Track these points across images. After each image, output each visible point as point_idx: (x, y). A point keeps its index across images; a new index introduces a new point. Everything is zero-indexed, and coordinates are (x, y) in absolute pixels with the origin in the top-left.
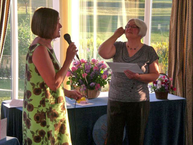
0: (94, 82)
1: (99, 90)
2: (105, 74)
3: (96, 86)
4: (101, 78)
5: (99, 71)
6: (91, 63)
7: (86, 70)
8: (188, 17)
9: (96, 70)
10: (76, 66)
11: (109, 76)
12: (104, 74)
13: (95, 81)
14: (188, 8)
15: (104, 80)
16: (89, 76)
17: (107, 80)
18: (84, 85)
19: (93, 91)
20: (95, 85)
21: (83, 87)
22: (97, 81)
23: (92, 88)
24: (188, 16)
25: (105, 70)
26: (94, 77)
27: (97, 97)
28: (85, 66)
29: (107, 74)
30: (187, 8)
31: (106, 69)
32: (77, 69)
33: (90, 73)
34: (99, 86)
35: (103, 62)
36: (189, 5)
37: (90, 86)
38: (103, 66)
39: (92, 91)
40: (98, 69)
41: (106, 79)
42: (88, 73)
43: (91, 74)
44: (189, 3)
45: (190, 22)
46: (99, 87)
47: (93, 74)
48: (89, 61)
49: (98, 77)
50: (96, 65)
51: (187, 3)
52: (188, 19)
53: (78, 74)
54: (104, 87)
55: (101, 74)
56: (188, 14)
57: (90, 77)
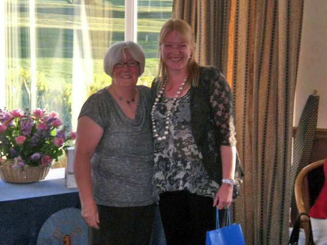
0: (38, 151)
1: (47, 166)
2: (59, 137)
3: (42, 160)
4: (52, 144)
5: (48, 131)
6: (33, 117)
7: (24, 130)
8: (200, 38)
9: (42, 131)
10: (4, 123)
11: (67, 140)
12: (56, 136)
13: (41, 149)
14: (200, 22)
15: (56, 149)
16: (29, 140)
17: (64, 148)
18: (19, 158)
19: (37, 167)
20: (41, 157)
21: (19, 161)
22: (45, 149)
23: (34, 163)
24: (200, 35)
25: (59, 130)
26: (39, 142)
27: (44, 178)
28: (21, 123)
29: (64, 137)
30: (198, 22)
31: (61, 128)
32: (5, 128)
33: (32, 135)
34: (47, 159)
35: (54, 115)
36: (200, 16)
37: (31, 161)
38: (55, 123)
39: (35, 170)
40: (46, 128)
41: (61, 146)
42: (26, 136)
43: (33, 137)
44: (201, 13)
45: (204, 47)
46: (49, 161)
47: (37, 137)
48: (29, 114)
49: (47, 142)
50: (42, 120)
51: (198, 14)
52: (200, 42)
53: (8, 139)
54: (57, 160)
55: (52, 136)
56: (200, 32)
57: (32, 144)
